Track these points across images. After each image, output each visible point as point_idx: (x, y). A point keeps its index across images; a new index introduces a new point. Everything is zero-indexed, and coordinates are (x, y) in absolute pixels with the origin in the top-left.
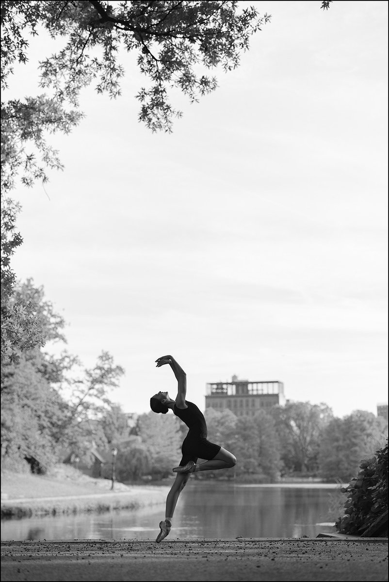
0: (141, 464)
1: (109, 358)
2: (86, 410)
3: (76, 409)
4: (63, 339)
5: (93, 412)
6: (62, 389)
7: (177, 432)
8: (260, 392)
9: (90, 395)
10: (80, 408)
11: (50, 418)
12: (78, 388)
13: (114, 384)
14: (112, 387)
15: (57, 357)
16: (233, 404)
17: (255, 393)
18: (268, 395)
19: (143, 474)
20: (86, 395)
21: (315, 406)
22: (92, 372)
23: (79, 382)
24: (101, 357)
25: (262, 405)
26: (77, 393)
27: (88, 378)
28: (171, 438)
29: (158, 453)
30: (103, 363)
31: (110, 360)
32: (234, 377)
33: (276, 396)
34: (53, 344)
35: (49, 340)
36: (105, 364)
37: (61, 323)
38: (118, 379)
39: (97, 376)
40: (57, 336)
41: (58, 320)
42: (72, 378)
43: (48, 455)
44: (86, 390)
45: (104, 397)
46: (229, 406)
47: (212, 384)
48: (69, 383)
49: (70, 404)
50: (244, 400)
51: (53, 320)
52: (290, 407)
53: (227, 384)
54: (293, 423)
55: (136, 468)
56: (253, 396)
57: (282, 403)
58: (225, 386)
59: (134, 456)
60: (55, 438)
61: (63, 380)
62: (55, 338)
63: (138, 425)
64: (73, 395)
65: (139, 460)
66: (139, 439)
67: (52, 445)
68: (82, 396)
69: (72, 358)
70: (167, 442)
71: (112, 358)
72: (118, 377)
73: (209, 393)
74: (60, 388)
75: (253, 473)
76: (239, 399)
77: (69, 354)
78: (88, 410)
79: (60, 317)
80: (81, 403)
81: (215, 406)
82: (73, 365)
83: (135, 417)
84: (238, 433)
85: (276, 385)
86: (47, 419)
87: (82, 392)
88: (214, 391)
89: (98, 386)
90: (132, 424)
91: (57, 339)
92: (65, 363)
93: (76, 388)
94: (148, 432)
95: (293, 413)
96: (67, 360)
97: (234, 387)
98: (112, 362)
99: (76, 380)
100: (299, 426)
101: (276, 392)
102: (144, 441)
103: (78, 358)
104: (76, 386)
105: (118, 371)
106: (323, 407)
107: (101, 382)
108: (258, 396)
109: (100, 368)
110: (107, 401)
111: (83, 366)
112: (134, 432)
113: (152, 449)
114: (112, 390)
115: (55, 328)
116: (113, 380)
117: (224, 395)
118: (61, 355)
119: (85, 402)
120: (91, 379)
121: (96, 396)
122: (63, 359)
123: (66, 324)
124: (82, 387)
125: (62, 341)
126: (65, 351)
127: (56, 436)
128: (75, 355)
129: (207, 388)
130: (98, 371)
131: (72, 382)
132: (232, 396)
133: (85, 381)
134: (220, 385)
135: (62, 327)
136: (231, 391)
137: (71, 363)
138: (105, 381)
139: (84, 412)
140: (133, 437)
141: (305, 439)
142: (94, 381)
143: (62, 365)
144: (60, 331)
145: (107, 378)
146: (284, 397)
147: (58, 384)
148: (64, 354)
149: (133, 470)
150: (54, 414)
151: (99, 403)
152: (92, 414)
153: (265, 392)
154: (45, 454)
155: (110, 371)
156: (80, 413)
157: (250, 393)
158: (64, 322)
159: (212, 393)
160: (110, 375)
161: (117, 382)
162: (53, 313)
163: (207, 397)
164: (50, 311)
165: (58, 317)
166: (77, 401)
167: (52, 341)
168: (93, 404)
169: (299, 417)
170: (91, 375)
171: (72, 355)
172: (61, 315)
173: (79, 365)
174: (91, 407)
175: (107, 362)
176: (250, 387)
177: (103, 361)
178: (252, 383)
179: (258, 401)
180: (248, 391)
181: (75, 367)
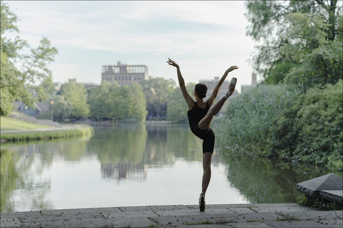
0: (64, 112)
1: (48, 42)
2: (33, 75)
3: (26, 75)
4: (16, 29)
5: (38, 76)
6: (16, 62)
7: (85, 94)
8: (134, 72)
9: (35, 66)
10: (28, 74)
11: (9, 79)
12: (27, 61)
13: (51, 59)
14: (50, 61)
15: (13, 41)
16: (118, 78)
17: (131, 72)
18: (138, 74)
19: (65, 118)
20: (32, 66)
21: (166, 81)
22: (36, 51)
23: (27, 57)
24: (42, 41)
25: (135, 79)
26: (26, 65)
27: (33, 55)
28: (82, 97)
29: (74, 106)
30: (44, 45)
31: (48, 43)
32: (119, 63)
33: (143, 74)
34: (10, 32)
35: (7, 29)
36: (44, 46)
37: (14, 19)
38: (53, 56)
39: (40, 54)
40: (12, 27)
41: (13, 17)
42: (23, 55)
43: (8, 103)
44: (32, 62)
45: (44, 67)
46: (116, 79)
47: (106, 66)
48: (21, 58)
49: (22, 72)
50: (125, 76)
51: (9, 17)
52: (151, 80)
53: (115, 66)
54: (153, 90)
55: (61, 114)
56: (129, 74)
57: (147, 78)
58: (113, 68)
59: (59, 107)
60: (12, 93)
61: (17, 56)
62: (11, 28)
63: (61, 90)
64: (24, 65)
65: (62, 109)
66: (63, 97)
67: (10, 97)
68: (29, 66)
69: (22, 42)
70: (79, 100)
71: (49, 42)
72: (54, 55)
73: (104, 71)
74: (15, 61)
75: (130, 118)
76: (121, 76)
77: (21, 39)
78: (34, 75)
79: (14, 15)
80: (29, 71)
81: (107, 79)
82: (23, 46)
83: (60, 85)
84: (121, 95)
85: (143, 68)
86: (6, 80)
87: (30, 64)
88: (107, 70)
89: (40, 60)
90: (58, 88)
91: (12, 29)
92: (18, 45)
93: (25, 61)
94: (68, 93)
95: (153, 84)
96: (19, 43)
97: (119, 69)
98: (49, 45)
99: (26, 56)
100: (156, 91)
101: (143, 71)
102: (65, 99)
103: (27, 42)
104: (26, 60)
105: (53, 51)
106: (170, 81)
107: (42, 58)
108: (133, 74)
109: (42, 49)
110: (46, 70)
111: (30, 47)
112: (59, 93)
113: (71, 103)
114: (50, 63)
115: (11, 22)
116: (50, 56)
117: (112, 73)
118: (15, 40)
119: (31, 71)
120: (35, 56)
121: (39, 66)
122: (16, 42)
123: (18, 20)
124: (30, 60)
125: (15, 31)
126: (18, 37)
127: (12, 91)
128: (24, 40)
129: (103, 69)
130: (40, 51)
131: (23, 57)
132: (117, 74)
133: (32, 57)
134: (110, 67)
135: (16, 22)
136: (117, 70)
137: (22, 45)
138: (45, 57)
139: (31, 76)
140: (59, 96)
141: (159, 99)
142: (38, 57)
143: (15, 46)
144: (14, 24)
145: (46, 55)
146: (148, 74)
147: (14, 59)
148: (17, 39)
149: (59, 115)
150: (11, 77)
151: (41, 71)
152: (36, 78)
153: (137, 72)
154: (6, 103)
155: (48, 50)
156: (29, 77)
157: (128, 72)
158: (17, 18)
159: (106, 72)
160: (48, 53)
161: (52, 58)
162: (9, 11)
163: (103, 74)
164: (7, 11)
165: (13, 15)
166: (26, 70)
167: (9, 30)
168: (37, 72)
169: (156, 86)
170: (35, 53)
171: (22, 40)
172: (14, 13)
173: (28, 47)
174: (36, 73)
175: (46, 45)
176: (128, 69)
177: (43, 44)
178: (130, 66)
179: (133, 77)
180: (127, 71)
181: (24, 48)
